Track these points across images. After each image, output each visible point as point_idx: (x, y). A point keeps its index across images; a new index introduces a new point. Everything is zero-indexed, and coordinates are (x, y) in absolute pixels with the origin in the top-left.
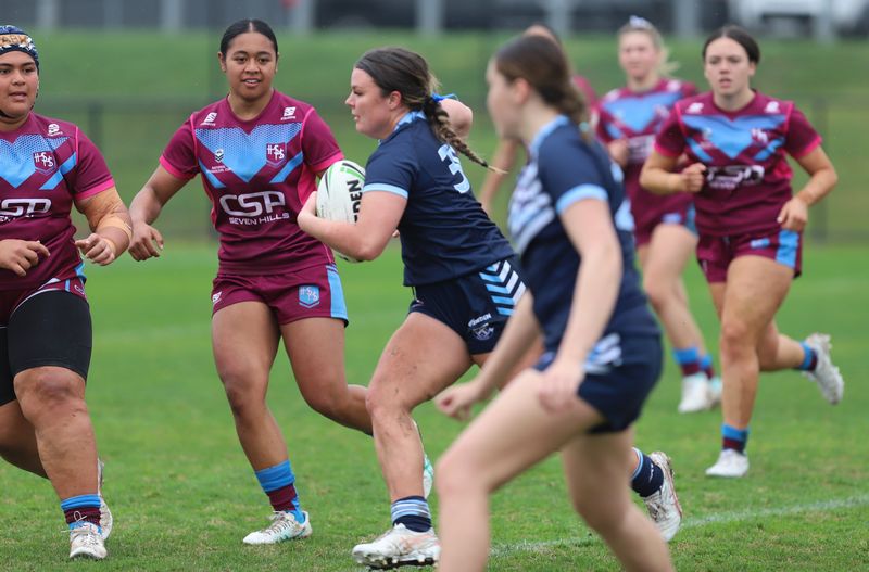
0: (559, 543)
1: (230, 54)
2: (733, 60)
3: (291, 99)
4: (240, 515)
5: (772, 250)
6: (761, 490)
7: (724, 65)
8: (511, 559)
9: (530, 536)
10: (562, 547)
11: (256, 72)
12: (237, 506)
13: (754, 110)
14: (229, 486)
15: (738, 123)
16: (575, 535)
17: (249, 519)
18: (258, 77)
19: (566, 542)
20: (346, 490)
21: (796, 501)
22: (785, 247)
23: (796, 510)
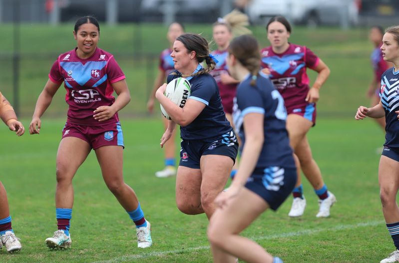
0: (169, 252)
1: (79, 32)
2: (280, 31)
3: (104, 51)
4: (27, 240)
5: (302, 113)
6: (259, 228)
7: (276, 34)
8: (148, 260)
9: (157, 249)
10: (171, 254)
11: (90, 41)
12: (25, 237)
13: (290, 52)
14: (22, 227)
15: (282, 59)
16: (176, 249)
17: (31, 242)
18: (91, 43)
19: (172, 252)
20: (74, 229)
21: (275, 233)
22: (308, 112)
23: (275, 237)
